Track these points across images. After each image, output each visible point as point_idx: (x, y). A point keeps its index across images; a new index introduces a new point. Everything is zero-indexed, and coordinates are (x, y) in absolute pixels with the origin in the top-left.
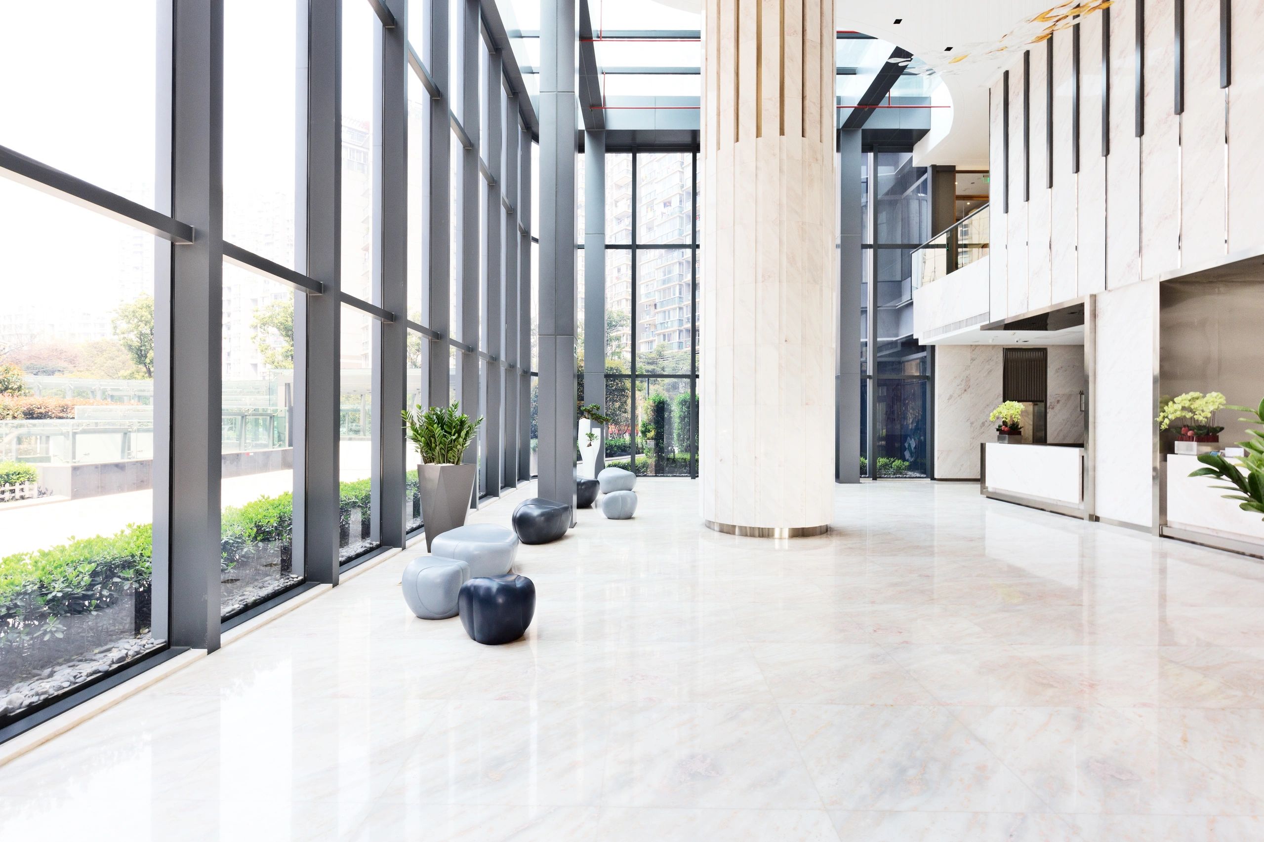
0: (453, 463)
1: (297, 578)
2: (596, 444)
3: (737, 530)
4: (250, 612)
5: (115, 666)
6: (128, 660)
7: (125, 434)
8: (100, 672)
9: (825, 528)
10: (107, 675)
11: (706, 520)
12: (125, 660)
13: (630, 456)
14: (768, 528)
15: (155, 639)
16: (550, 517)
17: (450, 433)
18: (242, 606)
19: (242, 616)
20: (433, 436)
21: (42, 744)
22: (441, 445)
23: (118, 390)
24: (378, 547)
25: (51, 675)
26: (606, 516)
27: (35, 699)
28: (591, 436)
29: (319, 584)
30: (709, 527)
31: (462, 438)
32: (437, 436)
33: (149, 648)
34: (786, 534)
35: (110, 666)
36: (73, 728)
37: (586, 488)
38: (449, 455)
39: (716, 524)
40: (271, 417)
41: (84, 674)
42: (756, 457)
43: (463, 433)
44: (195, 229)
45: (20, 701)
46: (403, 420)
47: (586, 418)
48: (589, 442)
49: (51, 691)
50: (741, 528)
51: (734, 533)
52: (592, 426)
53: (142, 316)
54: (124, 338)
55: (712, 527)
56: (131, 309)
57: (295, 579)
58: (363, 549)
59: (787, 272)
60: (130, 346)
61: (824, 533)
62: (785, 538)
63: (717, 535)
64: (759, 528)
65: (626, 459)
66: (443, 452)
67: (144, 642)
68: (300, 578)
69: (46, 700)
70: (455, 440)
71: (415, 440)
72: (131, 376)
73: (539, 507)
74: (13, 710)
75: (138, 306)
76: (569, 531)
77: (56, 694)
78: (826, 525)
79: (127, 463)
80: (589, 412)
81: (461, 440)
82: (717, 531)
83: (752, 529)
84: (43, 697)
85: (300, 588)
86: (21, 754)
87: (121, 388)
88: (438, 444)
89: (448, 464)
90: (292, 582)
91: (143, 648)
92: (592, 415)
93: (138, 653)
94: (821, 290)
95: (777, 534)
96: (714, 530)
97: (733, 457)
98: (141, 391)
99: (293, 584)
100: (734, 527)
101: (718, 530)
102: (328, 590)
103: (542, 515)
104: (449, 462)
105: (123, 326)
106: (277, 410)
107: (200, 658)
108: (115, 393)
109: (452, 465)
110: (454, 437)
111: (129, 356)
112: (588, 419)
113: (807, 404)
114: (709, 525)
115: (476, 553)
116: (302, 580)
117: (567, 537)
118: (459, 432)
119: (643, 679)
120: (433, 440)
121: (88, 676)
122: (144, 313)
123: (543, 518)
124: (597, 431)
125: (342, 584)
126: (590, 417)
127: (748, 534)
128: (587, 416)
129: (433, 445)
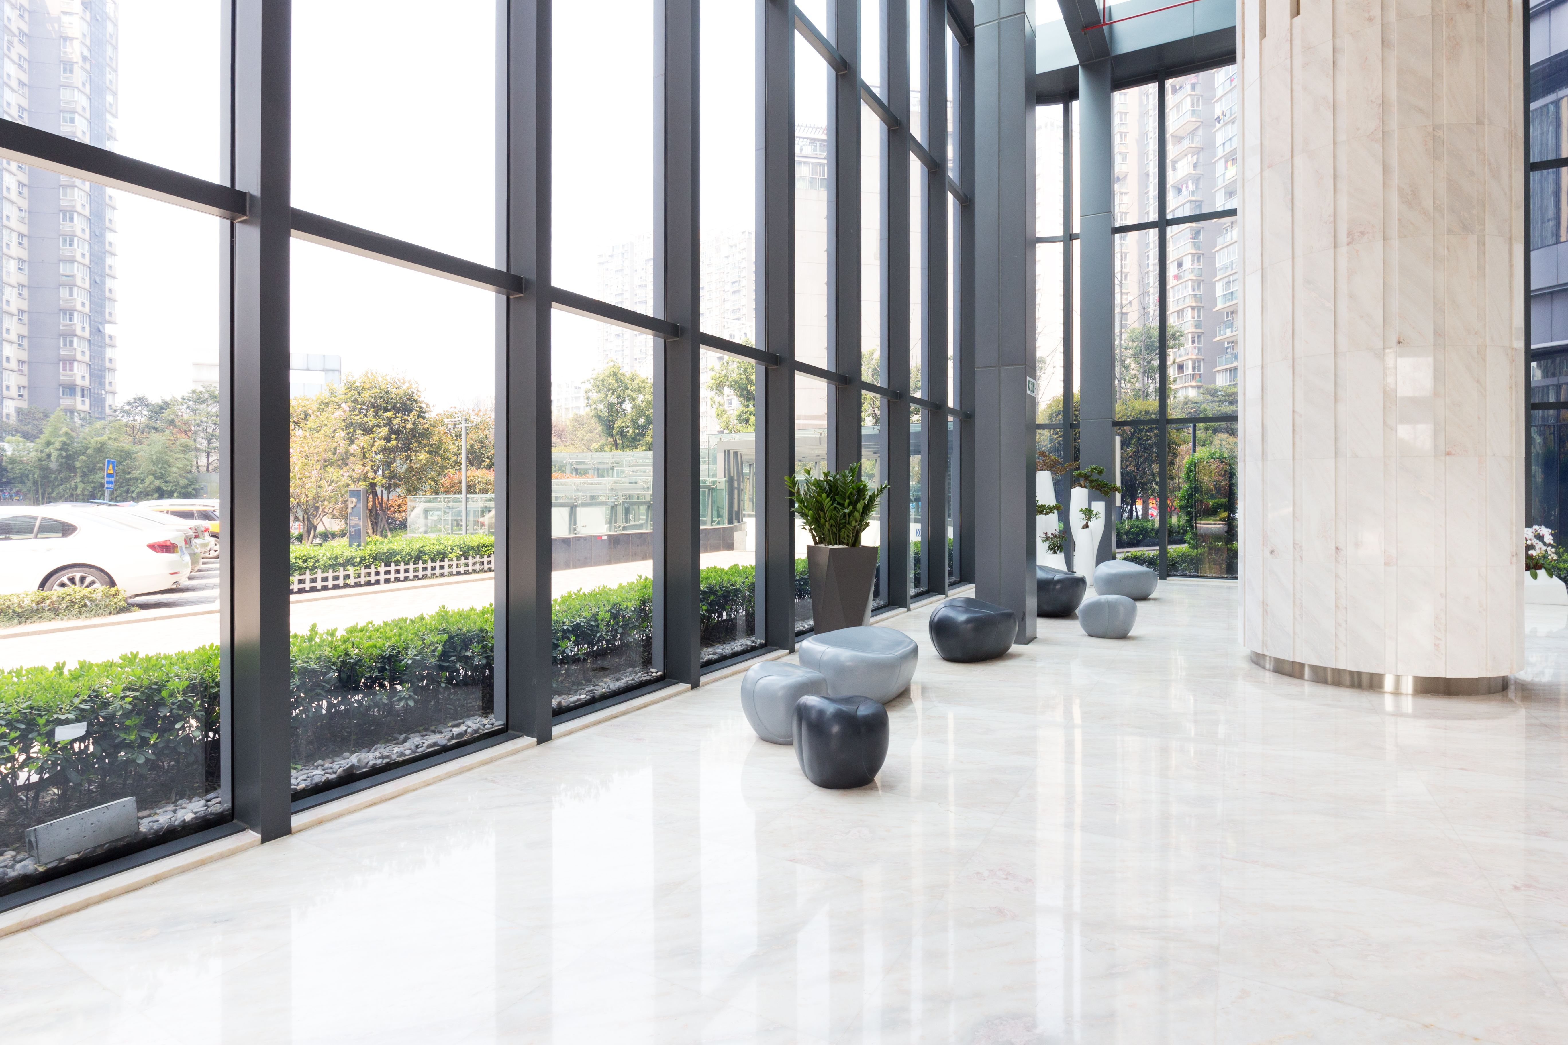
0: (847, 544)
1: (656, 673)
2: (1098, 525)
3: (1307, 673)
4: (598, 705)
5: (454, 742)
6: (466, 738)
7: (572, 508)
8: (439, 745)
9: (1500, 683)
10: (445, 749)
11: (1252, 651)
12: (463, 737)
13: (1157, 548)
14: (1372, 674)
15: (497, 721)
16: (980, 625)
17: (843, 505)
18: (588, 697)
19: (589, 708)
20: (822, 510)
21: (370, 806)
22: (832, 521)
23: (583, 463)
24: (762, 646)
25: (405, 741)
26: (1086, 631)
27: (379, 762)
28: (1088, 513)
29: (678, 683)
30: (1257, 663)
31: (858, 511)
32: (826, 509)
33: (488, 728)
34: (1408, 686)
35: (449, 740)
36: (398, 796)
37: (1061, 588)
38: (842, 533)
39: (1268, 658)
40: (709, 490)
41: (425, 745)
42: (1337, 548)
43: (860, 506)
44: (526, 279)
45: (366, 761)
46: (789, 490)
47: (1081, 486)
48: (1085, 522)
49: (394, 757)
50: (1313, 668)
51: (1301, 677)
52: (1091, 499)
53: (610, 385)
54: (595, 409)
55: (1261, 662)
56: (601, 378)
57: (654, 674)
58: (743, 647)
59: (1399, 220)
60: (599, 417)
61: (1496, 692)
62: (1407, 694)
63: (1269, 677)
64: (1351, 673)
65: (1152, 551)
66: (834, 530)
67: (486, 722)
68: (659, 673)
69: (387, 764)
70: (850, 515)
71: (803, 515)
72: (601, 449)
73: (967, 611)
74: (359, 768)
75: (607, 374)
76: (1014, 648)
77: (398, 759)
78: (1504, 677)
79: (573, 538)
80: (1086, 477)
81: (857, 515)
82: (1269, 670)
83: (1337, 672)
84: (385, 761)
85: (659, 685)
86: (350, 812)
87: (586, 461)
88: (828, 519)
89: (841, 546)
90: (649, 678)
91: (482, 728)
92: (1091, 482)
93: (476, 731)
94: (1481, 243)
95: (1389, 684)
96: (1264, 668)
97: (1294, 547)
98: (600, 463)
99: (650, 680)
100: (1302, 665)
101: (1271, 668)
102: (685, 691)
103: (968, 621)
104: (843, 543)
105: (595, 396)
106: (716, 481)
107: (528, 747)
108: (578, 467)
109: (845, 547)
110: (847, 511)
111: (599, 428)
112: (1085, 487)
113: (1448, 454)
114: (1257, 660)
115: (850, 663)
116: (661, 675)
117: (1012, 656)
118: (854, 504)
119: (1007, 879)
120: (822, 514)
121: (428, 747)
122: (611, 381)
123: (969, 626)
124: (1099, 507)
125: (702, 686)
126: (1088, 484)
127: (1329, 679)
128: (1082, 483)
129: (822, 521)
